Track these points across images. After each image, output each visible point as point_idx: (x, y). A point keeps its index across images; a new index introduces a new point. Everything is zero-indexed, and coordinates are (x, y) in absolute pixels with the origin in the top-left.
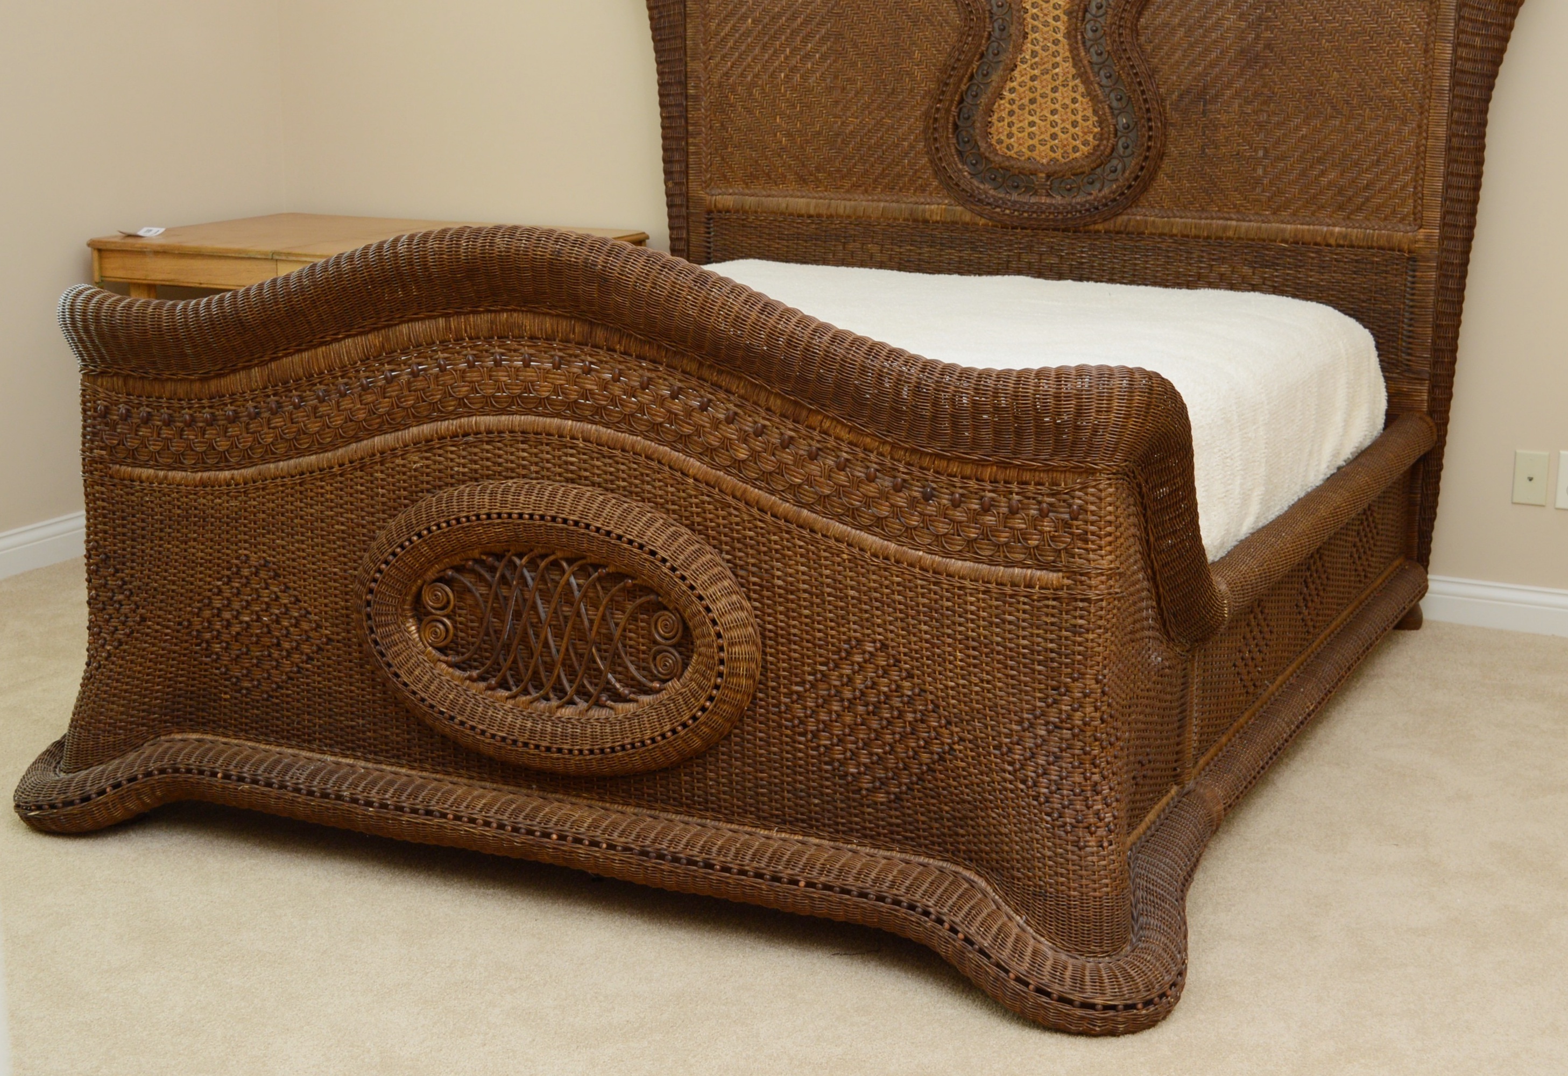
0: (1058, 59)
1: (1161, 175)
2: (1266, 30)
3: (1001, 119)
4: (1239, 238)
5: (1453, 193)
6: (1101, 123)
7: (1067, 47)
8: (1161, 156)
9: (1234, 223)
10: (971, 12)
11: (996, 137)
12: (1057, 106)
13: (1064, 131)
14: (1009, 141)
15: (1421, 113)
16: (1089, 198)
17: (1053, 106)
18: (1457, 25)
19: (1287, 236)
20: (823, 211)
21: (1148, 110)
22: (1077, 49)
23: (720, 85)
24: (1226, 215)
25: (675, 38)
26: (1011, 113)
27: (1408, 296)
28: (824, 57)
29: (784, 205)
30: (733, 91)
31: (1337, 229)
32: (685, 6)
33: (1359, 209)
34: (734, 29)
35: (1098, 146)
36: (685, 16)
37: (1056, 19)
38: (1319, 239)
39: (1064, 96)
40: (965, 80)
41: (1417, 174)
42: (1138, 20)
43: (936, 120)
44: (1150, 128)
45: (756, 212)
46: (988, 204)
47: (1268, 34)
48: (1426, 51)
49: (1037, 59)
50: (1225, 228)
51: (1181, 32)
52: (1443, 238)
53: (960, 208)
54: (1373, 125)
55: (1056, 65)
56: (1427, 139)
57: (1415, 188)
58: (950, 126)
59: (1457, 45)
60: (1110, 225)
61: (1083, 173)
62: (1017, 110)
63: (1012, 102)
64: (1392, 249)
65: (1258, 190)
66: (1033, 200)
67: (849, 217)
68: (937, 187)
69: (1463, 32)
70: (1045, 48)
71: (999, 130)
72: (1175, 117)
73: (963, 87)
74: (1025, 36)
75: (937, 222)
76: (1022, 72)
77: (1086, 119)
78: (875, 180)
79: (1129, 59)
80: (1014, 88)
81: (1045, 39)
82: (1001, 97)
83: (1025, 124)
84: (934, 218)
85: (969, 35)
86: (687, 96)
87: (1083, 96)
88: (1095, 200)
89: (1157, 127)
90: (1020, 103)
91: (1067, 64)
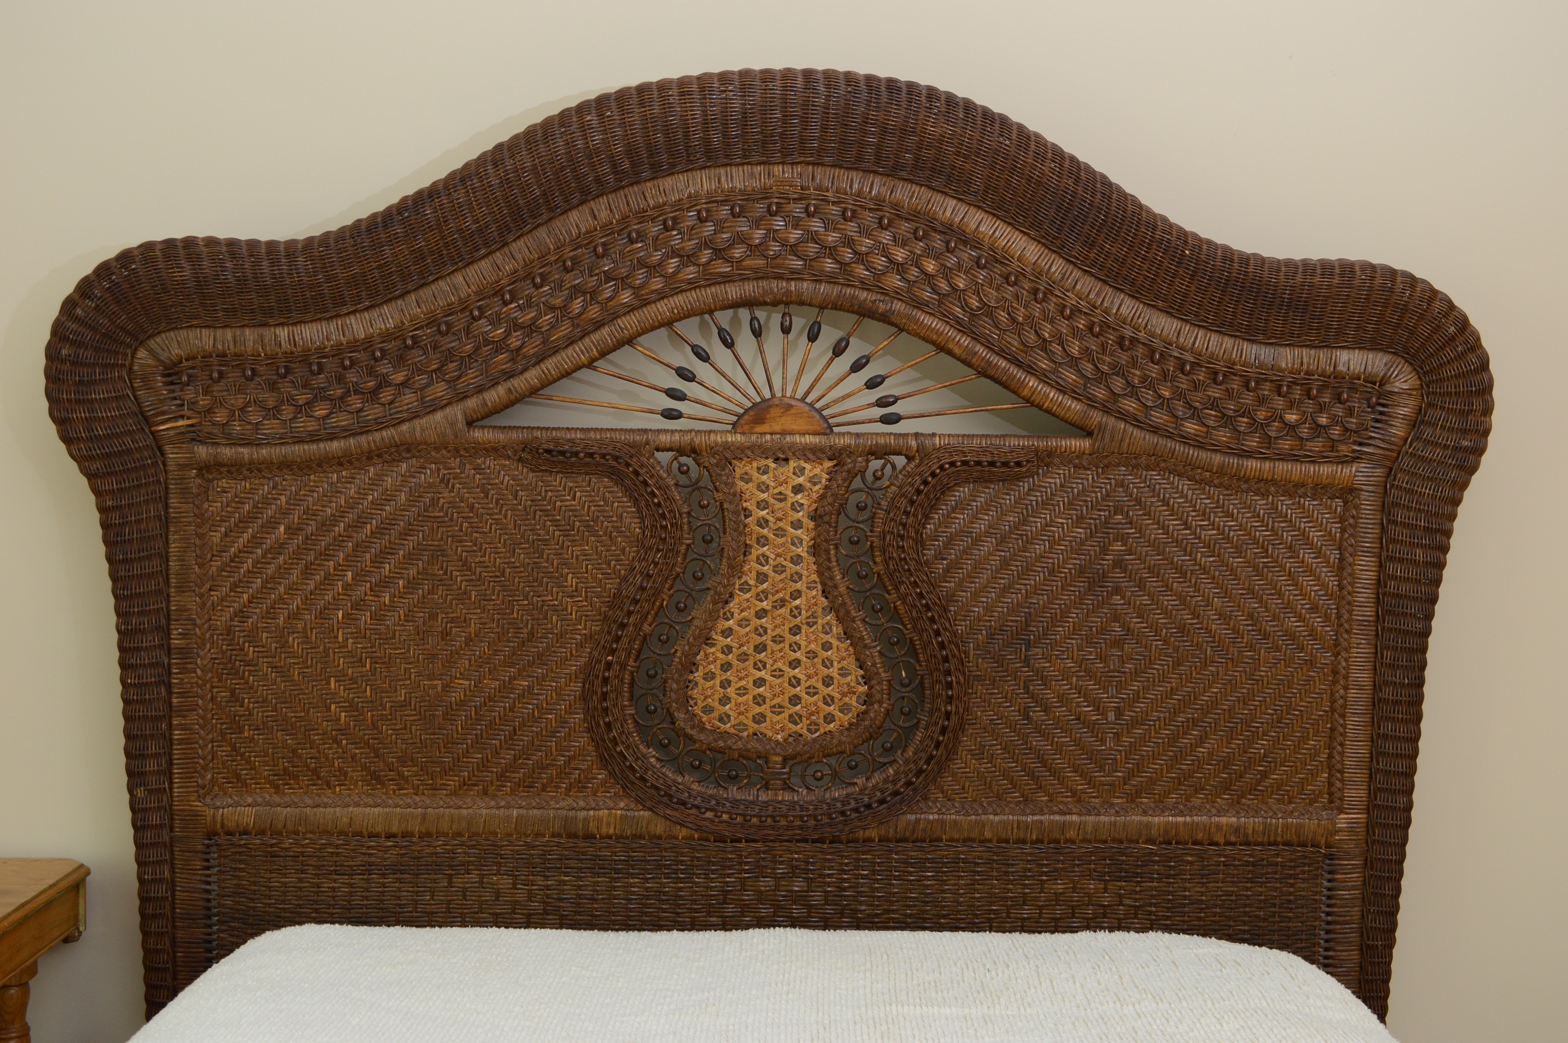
0: (800, 585)
1: (962, 752)
2: (1116, 540)
3: (709, 676)
4: (1085, 840)
5: (1385, 763)
6: (867, 680)
7: (813, 567)
8: (964, 725)
9: (1075, 818)
10: (663, 516)
11: (701, 704)
12: (799, 655)
13: (812, 691)
14: (722, 709)
15: (1334, 653)
16: (850, 790)
17: (793, 656)
18: (1381, 531)
19: (1154, 832)
20: (416, 827)
21: (946, 660)
22: (829, 570)
23: (229, 631)
24: (1063, 808)
25: (149, 557)
27: (1323, 908)
28: (412, 585)
29: (345, 820)
30: (252, 637)
31: (1224, 820)
32: (167, 506)
33: (1252, 789)
34: (256, 541)
35: (865, 713)
36: (166, 521)
37: (797, 525)
38: (1200, 836)
39: (810, 639)
40: (650, 618)
41: (1333, 738)
42: (923, 527)
43: (606, 680)
44: (949, 686)
45: (296, 833)
46: (693, 806)
47: (1121, 547)
48: (1341, 568)
49: (766, 586)
50: (1064, 826)
51: (988, 545)
52: (1370, 825)
53: (645, 814)
54: (1268, 671)
55: (796, 594)
56: (1346, 688)
57: (1330, 756)
58: (626, 688)
59: (1382, 559)
60: (888, 830)
61: (843, 752)
62: (735, 662)
63: (728, 650)
64: (1304, 845)
66: (763, 797)
67: (460, 834)
68: (604, 783)
70: (778, 569)
71: (706, 692)
72: (982, 667)
73: (647, 629)
74: (747, 550)
75: (609, 837)
76: (743, 605)
77: (844, 673)
78: (501, 776)
79: (915, 584)
80: (730, 629)
81: (778, 555)
82: (708, 641)
83: (748, 683)
84: (604, 830)
85: (658, 550)
86: (169, 649)
87: (839, 639)
88: (862, 791)
89: (958, 683)
90: (740, 651)
91: (814, 593)
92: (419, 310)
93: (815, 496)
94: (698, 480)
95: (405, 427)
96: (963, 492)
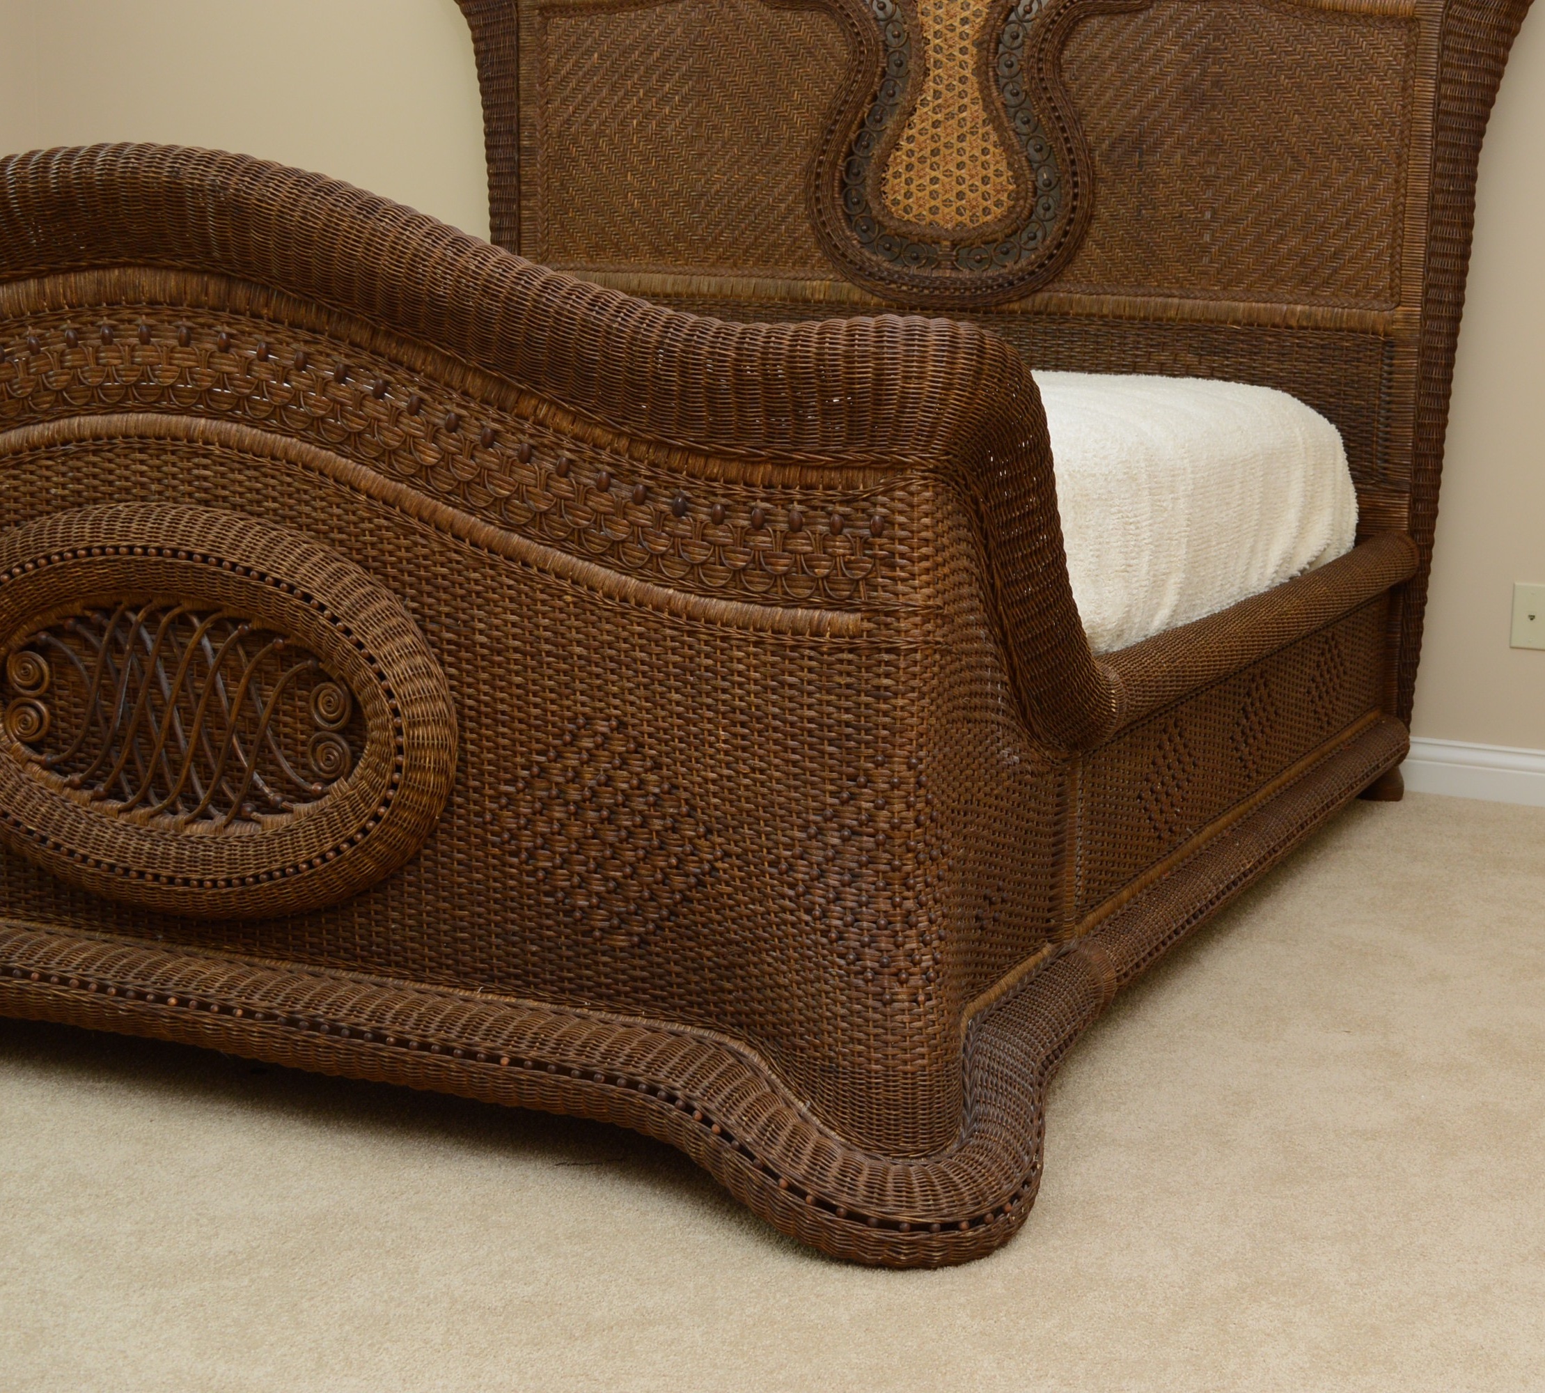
0: (966, 101)
1: (1089, 243)
2: (1214, 64)
3: (897, 175)
4: (1182, 319)
5: (1437, 263)
6: (1016, 178)
7: (976, 86)
8: (1090, 218)
9: (1176, 301)
10: (861, 42)
11: (891, 197)
12: (965, 158)
13: (973, 188)
14: (907, 202)
15: (1399, 165)
16: (1003, 271)
17: (960, 159)
18: (1440, 57)
19: (1239, 316)
20: (684, 288)
21: (1073, 162)
22: (988, 88)
23: (560, 135)
24: (1166, 291)
25: (505, 77)
26: (909, 167)
27: (1384, 389)
28: (685, 100)
29: (635, 282)
30: (575, 141)
31: (1299, 308)
32: (518, 38)
33: (1326, 283)
34: (577, 65)
35: (1014, 207)
36: (518, 49)
37: (964, 51)
38: (1278, 320)
39: (973, 146)
40: (854, 127)
41: (1394, 239)
42: (1061, 53)
43: (818, 175)
44: (1076, 185)
46: (881, 279)
47: (1216, 69)
48: (1404, 89)
49: (940, 101)
50: (1166, 307)
51: (1113, 67)
52: (1425, 317)
53: (847, 285)
54: (1342, 180)
55: (962, 108)
56: (1405, 196)
57: (1392, 256)
58: (836, 183)
59: (1441, 81)
60: (1027, 304)
61: (995, 241)
62: (916, 164)
63: (910, 153)
64: (1365, 332)
65: (1205, 260)
66: (935, 274)
67: (714, 296)
68: (820, 259)
69: (1448, 65)
70: (950, 87)
71: (895, 188)
72: (1105, 171)
73: (852, 136)
74: (926, 73)
75: (821, 302)
76: (924, 116)
77: (998, 174)
78: (746, 251)
79: (1050, 99)
80: (912, 136)
81: (950, 76)
82: (897, 147)
83: (926, 181)
84: (817, 296)
85: (859, 72)
86: (519, 149)
87: (995, 146)
88: (1010, 273)
89: (1083, 183)
90: (920, 154)
91: (976, 107)
93: (977, 26)
94: (892, 16)
96: (1095, 23)
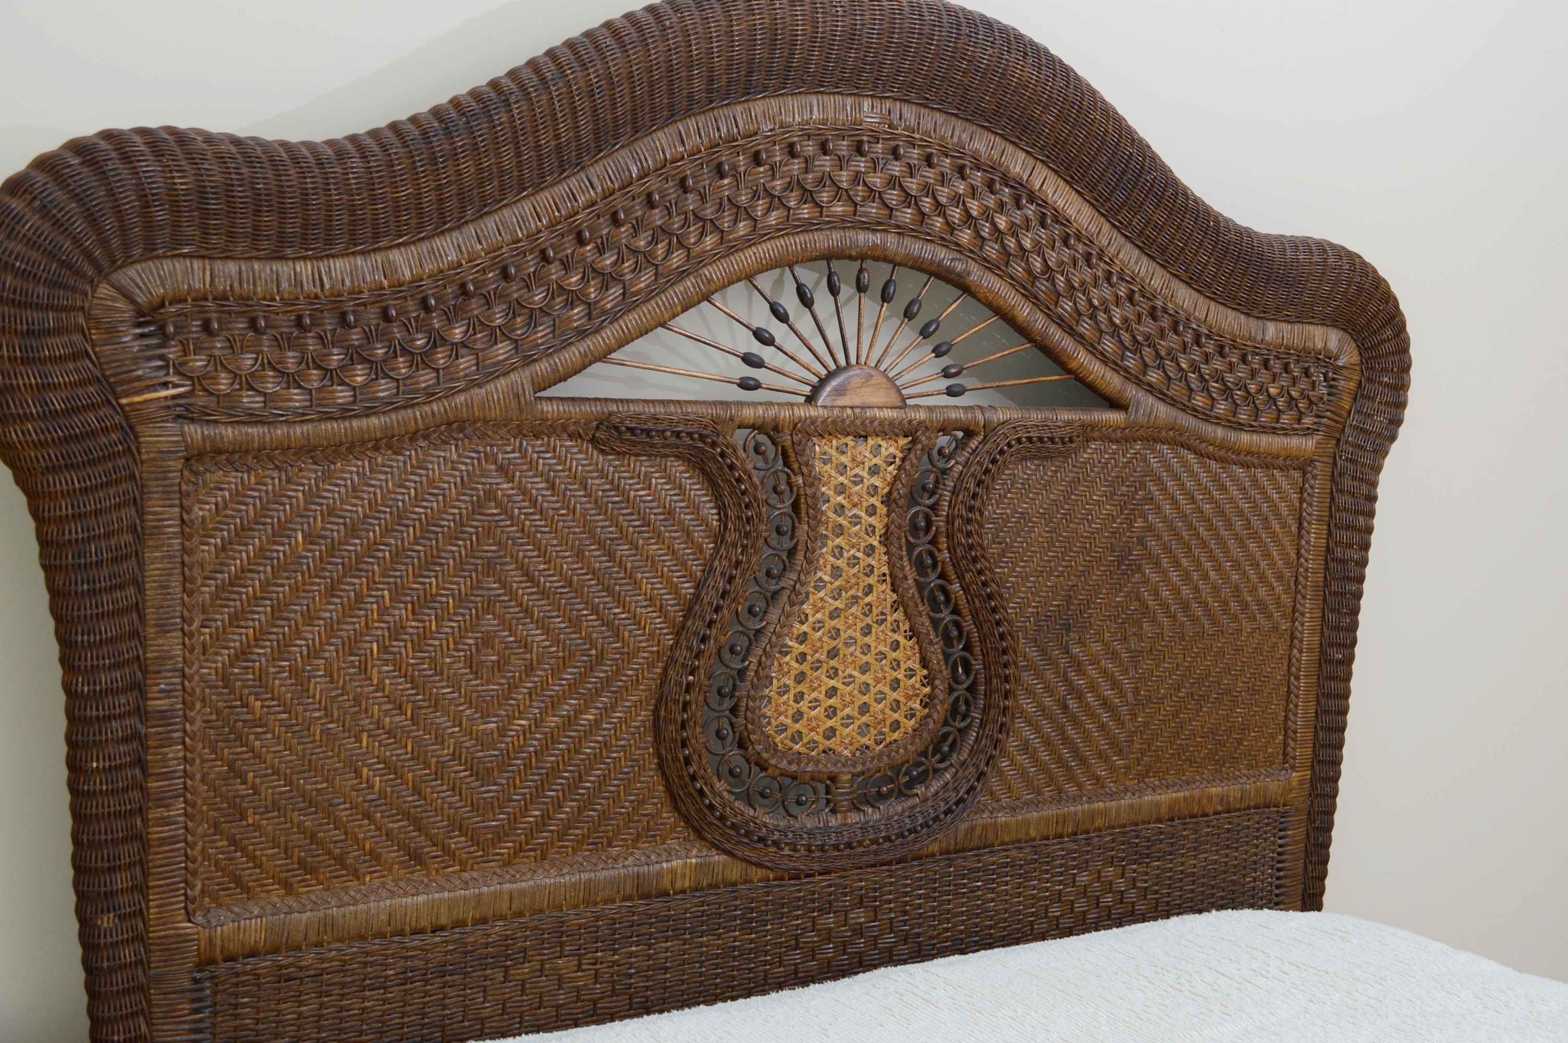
0: (872, 579)
3: (785, 690)
4: (1110, 827)
6: (931, 678)
7: (885, 559)
9: (1101, 805)
10: (749, 505)
11: (774, 723)
12: (870, 657)
13: (880, 697)
14: (795, 727)
16: (910, 802)
17: (863, 659)
19: (1162, 810)
20: (468, 913)
21: (1005, 651)
22: (898, 560)
23: (225, 680)
25: (121, 587)
26: (800, 678)
31: (1211, 790)
32: (143, 513)
33: (1230, 757)
35: (928, 716)
36: (143, 532)
37: (871, 511)
38: (1195, 809)
39: (880, 639)
43: (686, 705)
44: (1007, 679)
45: (320, 944)
47: (1142, 523)
49: (840, 581)
50: (1093, 815)
52: (1313, 780)
53: (721, 859)
55: (869, 589)
56: (1300, 652)
57: (1286, 719)
58: (700, 712)
60: (948, 841)
61: (906, 764)
62: (809, 672)
63: (802, 658)
64: (1268, 806)
65: (1127, 751)
66: (833, 822)
67: (520, 914)
68: (675, 828)
71: (779, 709)
74: (822, 542)
75: (685, 891)
76: (818, 605)
77: (911, 673)
78: (561, 836)
80: (805, 634)
81: (852, 546)
82: (783, 649)
83: (820, 694)
84: (679, 885)
85: (742, 546)
86: (147, 715)
87: (906, 637)
88: (924, 803)
90: (815, 658)
91: (884, 587)
92: (479, 247)
93: (889, 478)
94: (774, 462)
95: (461, 399)
